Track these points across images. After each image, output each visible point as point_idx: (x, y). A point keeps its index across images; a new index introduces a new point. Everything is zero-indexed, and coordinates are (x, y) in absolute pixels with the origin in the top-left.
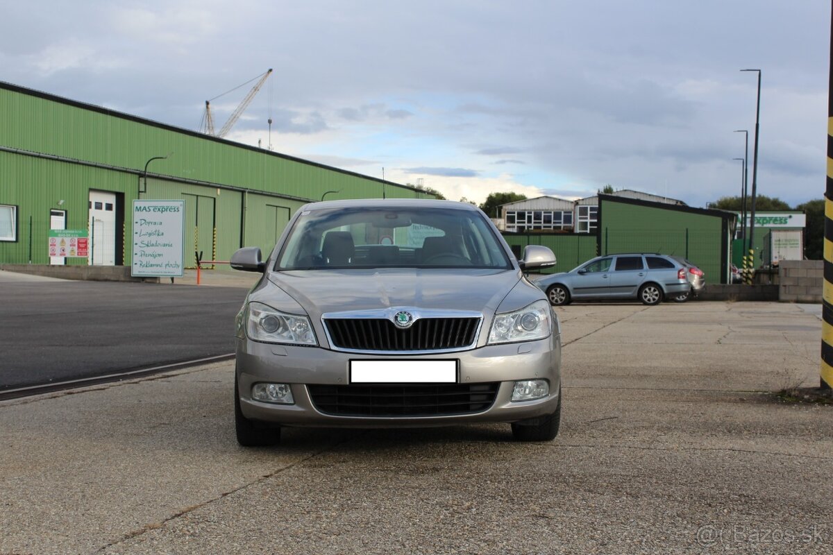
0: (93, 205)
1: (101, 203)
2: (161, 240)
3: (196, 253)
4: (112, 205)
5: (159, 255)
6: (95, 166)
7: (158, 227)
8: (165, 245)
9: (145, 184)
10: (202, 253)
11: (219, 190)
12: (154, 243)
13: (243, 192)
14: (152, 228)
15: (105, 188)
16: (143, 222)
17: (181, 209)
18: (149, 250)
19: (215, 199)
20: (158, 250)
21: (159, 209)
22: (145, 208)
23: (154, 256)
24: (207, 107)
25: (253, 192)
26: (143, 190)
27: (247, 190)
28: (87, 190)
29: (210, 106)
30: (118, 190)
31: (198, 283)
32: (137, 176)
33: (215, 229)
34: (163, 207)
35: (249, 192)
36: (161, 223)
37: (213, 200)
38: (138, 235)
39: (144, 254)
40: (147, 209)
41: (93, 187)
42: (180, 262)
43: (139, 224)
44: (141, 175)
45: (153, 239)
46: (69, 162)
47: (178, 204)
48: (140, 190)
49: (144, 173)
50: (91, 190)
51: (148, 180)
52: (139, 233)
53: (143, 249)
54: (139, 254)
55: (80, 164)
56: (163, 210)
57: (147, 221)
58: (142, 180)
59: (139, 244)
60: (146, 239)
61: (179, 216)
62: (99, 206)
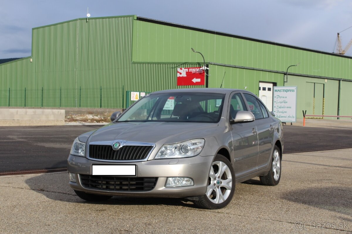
0: (262, 89)
1: (265, 88)
2: (286, 105)
3: (303, 111)
4: (271, 88)
5: (285, 112)
6: (262, 71)
7: (284, 99)
8: (288, 107)
9: (287, 78)
10: (306, 111)
11: (326, 80)
12: (283, 106)
13: (339, 81)
14: (282, 100)
15: (267, 81)
16: (278, 97)
17: (295, 90)
18: (280, 110)
19: (324, 84)
20: (285, 110)
21: (285, 91)
22: (279, 90)
23: (282, 112)
24: (338, 36)
25: (345, 80)
26: (286, 81)
27: (341, 80)
28: (259, 82)
29: (339, 35)
30: (273, 81)
31: (304, 125)
32: (283, 75)
33: (324, 99)
34: (287, 90)
35: (342, 81)
36: (286, 97)
37: (323, 85)
38: (276, 103)
39: (278, 112)
40: (280, 91)
41: (261, 80)
42: (294, 116)
43: (276, 97)
44: (285, 74)
45: (283, 105)
46: (250, 69)
47: (294, 88)
48: (285, 81)
49: (286, 73)
50: (260, 82)
51: (289, 76)
52: (276, 102)
53: (278, 109)
54: (276, 112)
55: (255, 70)
56: (287, 91)
57: (280, 96)
58: (286, 76)
59: (276, 107)
60: (279, 105)
61: (294, 93)
62: (264, 89)
